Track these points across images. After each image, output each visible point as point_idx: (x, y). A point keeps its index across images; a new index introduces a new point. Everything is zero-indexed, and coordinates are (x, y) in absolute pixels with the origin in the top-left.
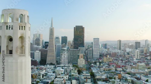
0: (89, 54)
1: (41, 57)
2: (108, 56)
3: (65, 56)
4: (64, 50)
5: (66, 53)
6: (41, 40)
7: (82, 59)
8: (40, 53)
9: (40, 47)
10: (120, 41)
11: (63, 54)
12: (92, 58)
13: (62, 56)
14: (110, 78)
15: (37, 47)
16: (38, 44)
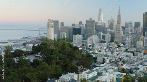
5: (129, 36)
6: (114, 25)
7: (141, 41)
8: (110, 35)
9: (113, 31)
13: (127, 39)
14: (137, 52)
15: (111, 30)
16: (112, 28)
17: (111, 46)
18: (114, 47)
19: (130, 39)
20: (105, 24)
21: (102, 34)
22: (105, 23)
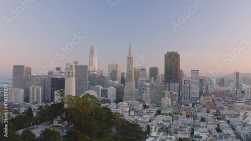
0: (185, 93)
1: (117, 96)
2: (213, 95)
3: (147, 95)
4: (146, 86)
5: (148, 89)
6: (118, 72)
7: (167, 98)
8: (115, 90)
9: (117, 82)
10: (237, 74)
11: (145, 92)
12: (188, 97)
13: (143, 95)
14: (176, 114)
15: (113, 82)
16: (114, 79)
17: (134, 107)
18: (140, 108)
19: (148, 95)
20: (102, 71)
21: (101, 87)
22: (102, 69)
